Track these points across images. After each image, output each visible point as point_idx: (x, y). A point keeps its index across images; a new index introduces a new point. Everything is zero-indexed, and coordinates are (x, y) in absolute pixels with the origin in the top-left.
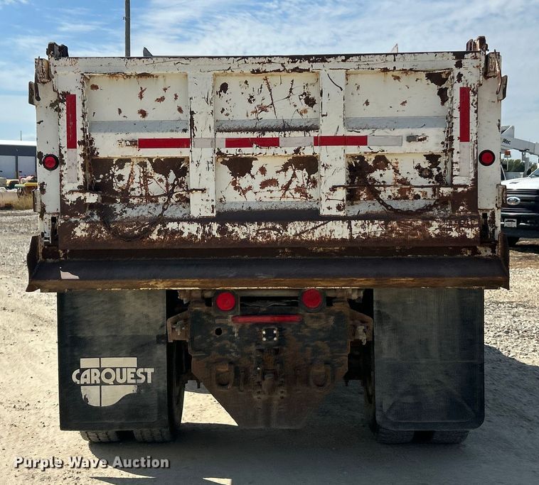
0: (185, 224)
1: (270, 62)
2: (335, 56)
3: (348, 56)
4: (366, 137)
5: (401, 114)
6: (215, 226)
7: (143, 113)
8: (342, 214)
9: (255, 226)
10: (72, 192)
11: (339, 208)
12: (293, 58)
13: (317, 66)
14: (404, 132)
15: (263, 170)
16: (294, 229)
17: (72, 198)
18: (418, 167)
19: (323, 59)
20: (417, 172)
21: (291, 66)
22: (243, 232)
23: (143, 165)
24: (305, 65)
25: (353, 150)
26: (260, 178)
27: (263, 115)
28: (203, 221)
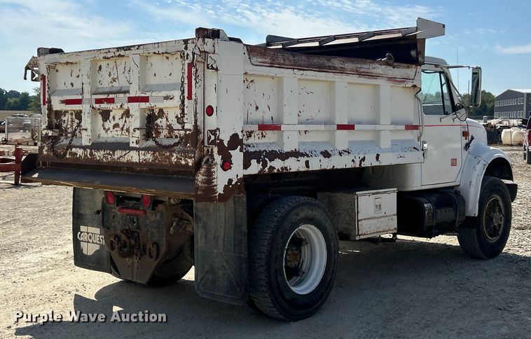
0: (78, 149)
1: (109, 52)
2: (134, 46)
3: (139, 46)
4: (148, 97)
5: (170, 82)
6: (89, 151)
7: (72, 84)
8: (138, 146)
9: (102, 152)
10: (44, 129)
11: (137, 143)
12: (118, 49)
13: (128, 52)
14: (164, 94)
15: (114, 118)
16: (118, 154)
17: (44, 132)
18: (177, 117)
19: (129, 48)
20: (176, 120)
21: (117, 54)
22: (99, 155)
23: (72, 114)
24: (122, 53)
25: (143, 105)
26: (113, 123)
27: (114, 84)
28: (85, 148)
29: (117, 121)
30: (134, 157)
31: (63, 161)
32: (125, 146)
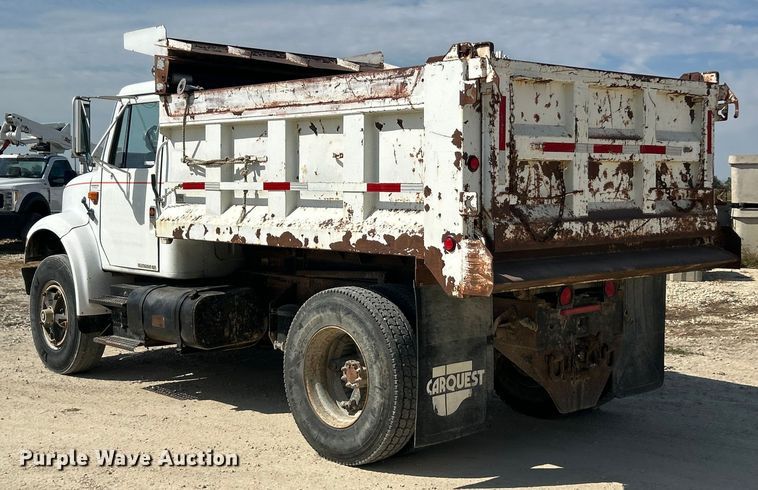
0: (573, 223)
1: (621, 78)
2: (654, 77)
3: (661, 78)
4: (664, 147)
6: (591, 224)
7: (537, 117)
8: (654, 212)
9: (612, 225)
10: (502, 194)
11: (653, 207)
12: (635, 76)
13: (645, 84)
14: (682, 144)
15: (605, 174)
16: (634, 224)
17: (501, 200)
18: (681, 173)
19: (647, 79)
20: (680, 176)
21: (631, 83)
22: (607, 229)
23: (536, 167)
24: (638, 83)
25: (659, 157)
26: (604, 181)
27: (606, 124)
28: (583, 220)
29: (610, 178)
30: (655, 227)
31: (549, 245)
32: (637, 214)
